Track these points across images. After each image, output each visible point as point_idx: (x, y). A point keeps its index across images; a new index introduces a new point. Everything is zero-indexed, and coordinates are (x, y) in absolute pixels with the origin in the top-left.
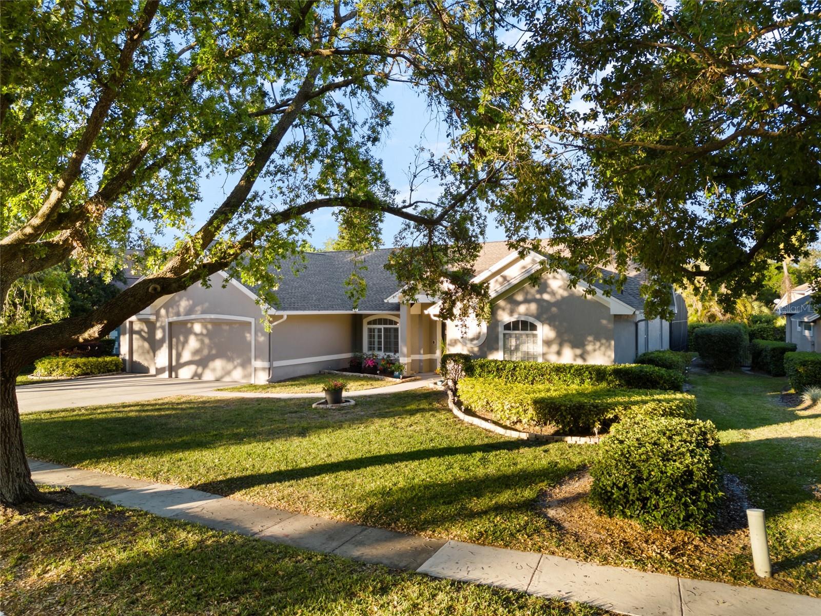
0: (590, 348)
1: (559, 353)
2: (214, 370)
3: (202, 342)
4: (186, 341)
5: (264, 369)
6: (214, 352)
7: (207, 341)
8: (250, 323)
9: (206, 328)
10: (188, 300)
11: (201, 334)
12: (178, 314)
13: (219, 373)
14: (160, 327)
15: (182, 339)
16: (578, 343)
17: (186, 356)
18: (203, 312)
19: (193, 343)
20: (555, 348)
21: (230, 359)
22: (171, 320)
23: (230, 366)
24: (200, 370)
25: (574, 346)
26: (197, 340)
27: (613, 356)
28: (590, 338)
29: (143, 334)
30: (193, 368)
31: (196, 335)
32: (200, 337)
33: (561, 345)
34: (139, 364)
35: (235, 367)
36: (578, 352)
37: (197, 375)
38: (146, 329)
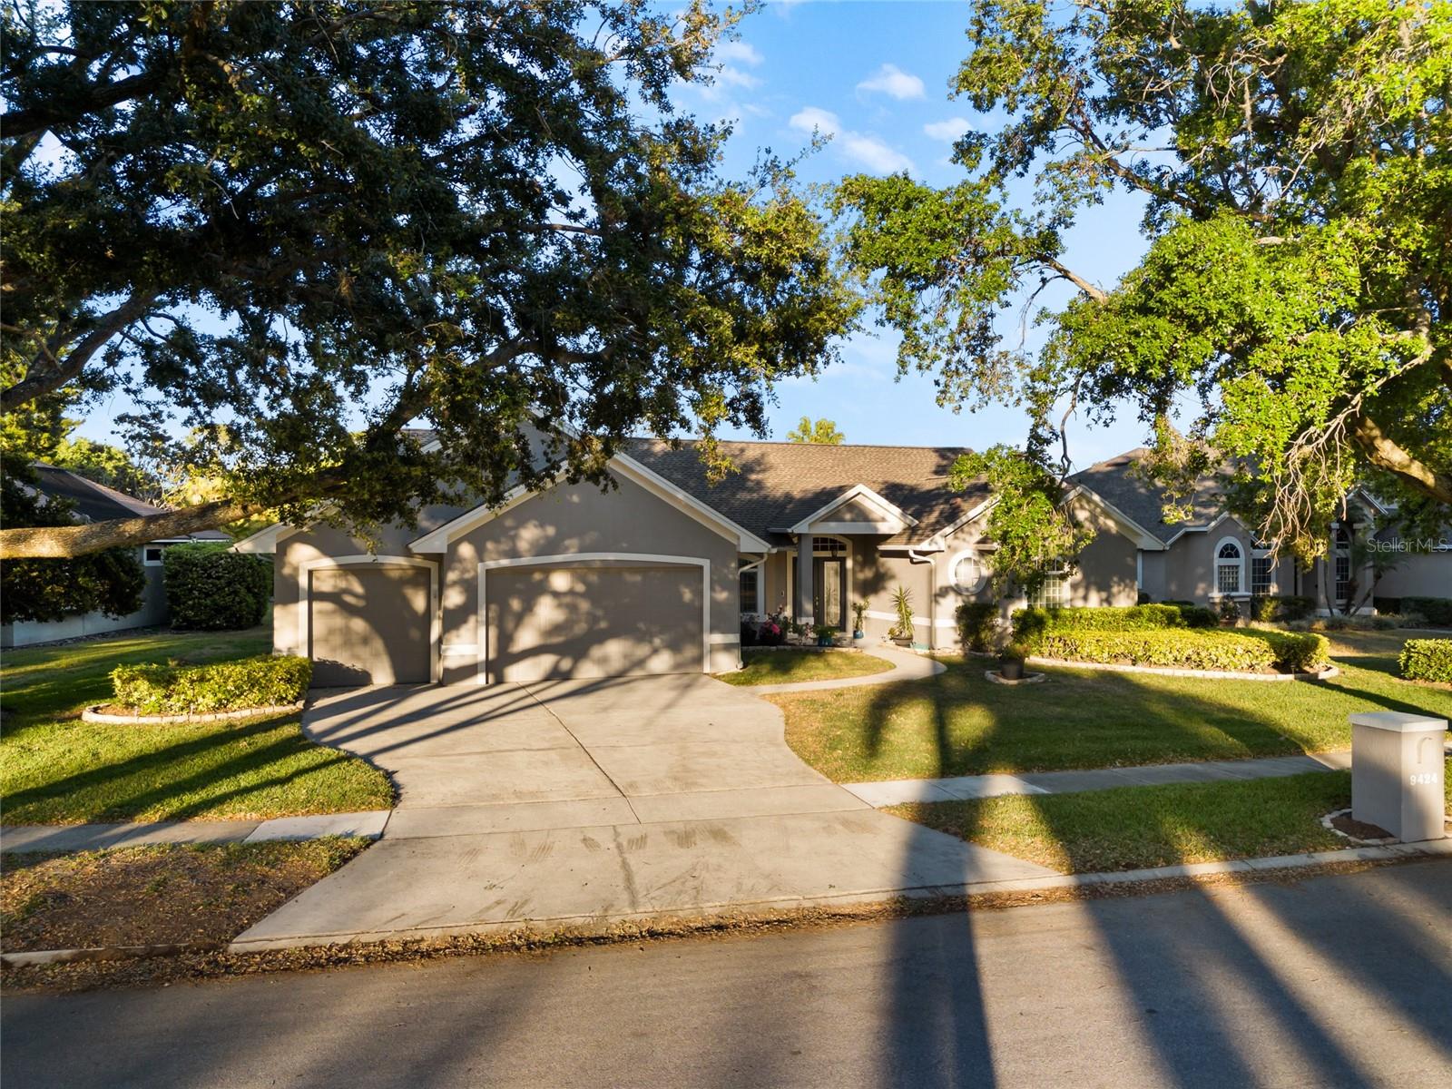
0: (1115, 589)
1: (1085, 598)
2: (603, 661)
3: (572, 608)
4: (528, 608)
5: (727, 648)
6: (603, 625)
7: (584, 606)
8: (701, 568)
9: (584, 582)
10: (542, 525)
11: (571, 592)
12: (514, 553)
13: (616, 664)
14: (455, 583)
15: (516, 604)
16: (1104, 586)
17: (526, 638)
18: (582, 550)
19: (546, 612)
20: (1081, 592)
21: (641, 637)
22: (491, 564)
23: (642, 650)
24: (566, 664)
25: (1100, 590)
26: (560, 606)
27: (1136, 598)
28: (1115, 579)
29: (349, 599)
30: (547, 661)
31: (556, 594)
32: (567, 600)
33: (1087, 589)
34: (335, 666)
35: (655, 651)
36: (1104, 595)
37: (556, 675)
38: (359, 589)
